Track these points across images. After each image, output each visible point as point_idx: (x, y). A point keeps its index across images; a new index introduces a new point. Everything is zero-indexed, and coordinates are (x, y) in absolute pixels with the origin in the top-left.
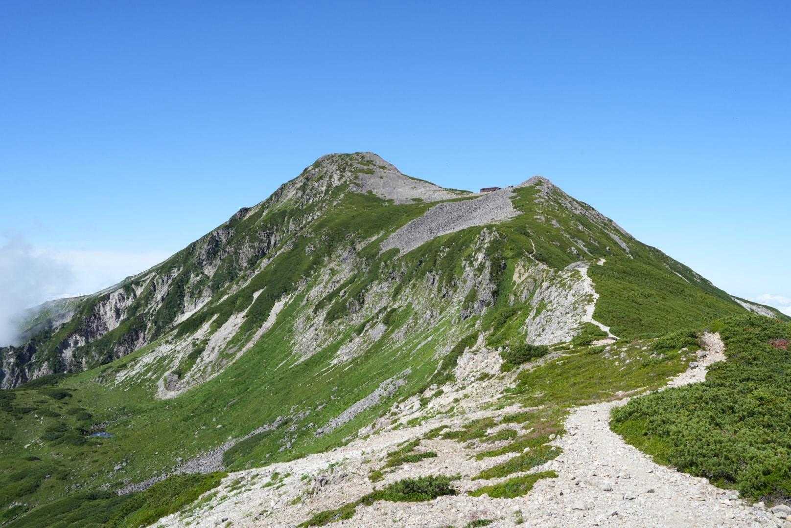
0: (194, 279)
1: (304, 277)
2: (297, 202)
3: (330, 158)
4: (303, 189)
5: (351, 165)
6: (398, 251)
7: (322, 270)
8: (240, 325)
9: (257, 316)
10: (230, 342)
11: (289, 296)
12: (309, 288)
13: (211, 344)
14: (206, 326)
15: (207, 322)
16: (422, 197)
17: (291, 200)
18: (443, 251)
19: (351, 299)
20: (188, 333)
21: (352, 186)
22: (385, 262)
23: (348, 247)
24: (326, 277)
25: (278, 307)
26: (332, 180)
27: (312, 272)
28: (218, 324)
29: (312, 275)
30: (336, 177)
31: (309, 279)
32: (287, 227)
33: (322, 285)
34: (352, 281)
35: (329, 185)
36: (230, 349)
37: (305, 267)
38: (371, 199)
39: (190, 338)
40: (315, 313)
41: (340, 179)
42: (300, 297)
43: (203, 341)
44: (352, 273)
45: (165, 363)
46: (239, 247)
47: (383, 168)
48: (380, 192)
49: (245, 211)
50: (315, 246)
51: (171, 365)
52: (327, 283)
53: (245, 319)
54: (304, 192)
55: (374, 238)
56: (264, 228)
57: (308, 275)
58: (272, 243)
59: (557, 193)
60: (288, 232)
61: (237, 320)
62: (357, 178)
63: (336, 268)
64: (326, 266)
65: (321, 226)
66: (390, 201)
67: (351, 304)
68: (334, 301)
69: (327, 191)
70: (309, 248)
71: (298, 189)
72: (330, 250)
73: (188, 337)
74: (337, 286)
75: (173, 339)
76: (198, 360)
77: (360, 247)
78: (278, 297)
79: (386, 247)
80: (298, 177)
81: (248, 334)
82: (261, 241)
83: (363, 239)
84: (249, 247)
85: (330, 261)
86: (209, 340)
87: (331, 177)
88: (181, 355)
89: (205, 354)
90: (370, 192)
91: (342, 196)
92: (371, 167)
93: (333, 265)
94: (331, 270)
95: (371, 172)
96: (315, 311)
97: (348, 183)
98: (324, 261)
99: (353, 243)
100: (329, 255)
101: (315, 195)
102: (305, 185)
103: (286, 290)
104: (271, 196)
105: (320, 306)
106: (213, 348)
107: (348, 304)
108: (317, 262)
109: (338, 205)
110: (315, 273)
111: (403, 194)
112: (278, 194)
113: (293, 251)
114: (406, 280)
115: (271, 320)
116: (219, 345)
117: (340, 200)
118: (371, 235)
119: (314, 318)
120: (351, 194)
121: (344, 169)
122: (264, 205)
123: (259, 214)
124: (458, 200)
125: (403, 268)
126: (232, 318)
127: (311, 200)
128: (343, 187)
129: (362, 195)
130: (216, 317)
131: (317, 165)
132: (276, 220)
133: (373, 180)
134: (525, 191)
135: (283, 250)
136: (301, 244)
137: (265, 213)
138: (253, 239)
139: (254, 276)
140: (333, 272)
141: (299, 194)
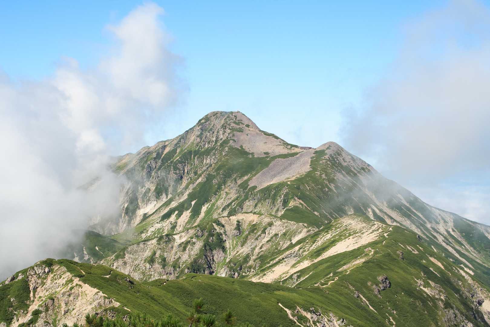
0: (141, 190)
1: (214, 195)
2: (197, 146)
3: (215, 114)
4: (200, 136)
5: (229, 125)
6: (256, 187)
7: (222, 192)
8: (189, 216)
9: (196, 212)
10: (186, 223)
11: (208, 204)
12: (217, 201)
13: (178, 224)
14: (174, 217)
15: (173, 215)
16: (270, 151)
17: (193, 143)
18: (273, 191)
19: (238, 207)
20: (166, 219)
21: (231, 141)
22: (251, 192)
23: (234, 182)
24: (224, 196)
25: (204, 209)
27: (217, 193)
28: (179, 216)
29: (217, 194)
30: (221, 132)
31: (216, 196)
32: (194, 162)
33: (222, 200)
34: (237, 199)
35: (217, 138)
36: (188, 226)
37: (214, 190)
38: (243, 153)
39: (168, 221)
40: (222, 212)
41: (223, 134)
42: (213, 205)
43: (174, 223)
44: (236, 195)
46: (167, 173)
47: (248, 126)
48: (247, 147)
49: (164, 147)
50: (217, 180)
51: (164, 231)
52: (225, 199)
53: (191, 214)
54: (201, 139)
55: (246, 178)
56: (181, 162)
57: (216, 194)
58: (186, 171)
60: (194, 165)
61: (187, 214)
62: (233, 136)
63: (228, 191)
64: (223, 190)
65: (219, 169)
66: (253, 154)
68: (230, 207)
69: (216, 141)
70: (215, 181)
71: (197, 136)
72: (225, 183)
73: (167, 221)
74: (230, 201)
75: (160, 221)
76: (175, 230)
77: (239, 182)
78: (203, 204)
79: (251, 184)
80: (195, 126)
81: (194, 220)
82: (179, 170)
83: (240, 177)
84: (174, 173)
85: (225, 188)
86: (177, 222)
87: (218, 132)
88: (166, 228)
89: (177, 227)
90: (241, 147)
91: (227, 149)
92: (241, 126)
93: (227, 190)
94: (226, 192)
95: (241, 130)
96: (222, 211)
97: (229, 139)
98: (222, 188)
99: (235, 180)
100: (224, 185)
101: (209, 143)
102: (202, 134)
103: (207, 201)
105: (224, 209)
106: (180, 225)
107: (237, 209)
108: (219, 188)
109: (225, 155)
110: (219, 193)
111: (259, 148)
112: (184, 137)
114: (259, 201)
115: (202, 215)
116: (182, 224)
117: (226, 152)
118: (244, 176)
119: (222, 214)
120: (231, 148)
121: (226, 127)
123: (174, 151)
124: (285, 156)
125: (258, 196)
126: (184, 213)
127: (206, 146)
128: (226, 142)
129: (237, 149)
130: (176, 212)
131: (207, 118)
132: (187, 157)
133: (242, 137)
134: (319, 153)
135: (200, 180)
136: (210, 178)
137: (178, 151)
138: (176, 168)
139: (187, 193)
140: (227, 194)
141: (198, 140)
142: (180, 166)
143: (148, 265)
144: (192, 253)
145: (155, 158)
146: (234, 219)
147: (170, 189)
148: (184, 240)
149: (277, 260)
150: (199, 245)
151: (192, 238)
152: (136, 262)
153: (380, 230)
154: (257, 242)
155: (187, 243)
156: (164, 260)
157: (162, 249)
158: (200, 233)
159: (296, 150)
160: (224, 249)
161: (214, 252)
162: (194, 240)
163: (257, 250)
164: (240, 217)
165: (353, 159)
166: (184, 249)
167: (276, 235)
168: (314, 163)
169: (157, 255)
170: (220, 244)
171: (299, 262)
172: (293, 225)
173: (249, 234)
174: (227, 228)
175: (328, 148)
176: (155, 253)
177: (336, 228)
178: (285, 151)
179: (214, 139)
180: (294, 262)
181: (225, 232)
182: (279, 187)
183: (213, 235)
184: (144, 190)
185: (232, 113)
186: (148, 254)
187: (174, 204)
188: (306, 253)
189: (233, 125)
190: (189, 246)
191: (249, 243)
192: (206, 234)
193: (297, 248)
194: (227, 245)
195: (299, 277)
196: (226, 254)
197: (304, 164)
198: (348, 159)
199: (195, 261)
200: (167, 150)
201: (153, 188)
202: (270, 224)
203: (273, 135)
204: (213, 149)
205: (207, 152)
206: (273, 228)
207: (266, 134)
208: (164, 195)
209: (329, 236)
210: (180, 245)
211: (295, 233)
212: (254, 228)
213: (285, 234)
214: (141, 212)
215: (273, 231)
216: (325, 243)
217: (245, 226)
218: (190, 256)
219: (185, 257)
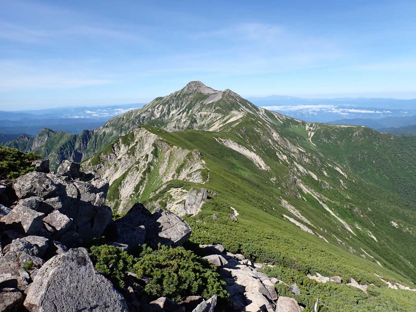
3: (192, 82)
4: (188, 89)
6: (206, 104)
9: (188, 112)
13: (183, 116)
14: (181, 114)
16: (209, 93)
20: (179, 115)
22: (204, 105)
25: (190, 111)
28: (183, 114)
30: (194, 88)
31: (194, 107)
32: (186, 97)
34: (200, 108)
35: (193, 89)
38: (201, 94)
42: (193, 110)
43: (181, 116)
46: (179, 101)
47: (202, 85)
51: (178, 119)
52: (196, 108)
53: (186, 113)
54: (188, 90)
55: (202, 101)
56: (182, 98)
58: (184, 100)
59: (230, 91)
62: (198, 88)
66: (204, 94)
68: (198, 110)
69: (193, 90)
70: (193, 103)
72: (196, 103)
75: (177, 116)
77: (200, 103)
78: (190, 110)
79: (204, 103)
80: (186, 86)
85: (196, 105)
90: (201, 92)
91: (196, 93)
92: (200, 85)
95: (200, 87)
99: (199, 102)
102: (188, 88)
103: (191, 109)
105: (196, 111)
107: (200, 111)
108: (195, 105)
111: (206, 92)
112: (183, 90)
114: (207, 108)
115: (190, 113)
120: (197, 92)
121: (195, 86)
123: (180, 95)
124: (214, 94)
125: (206, 106)
127: (190, 92)
128: (196, 90)
129: (199, 92)
130: (182, 113)
131: (190, 84)
132: (184, 96)
133: (201, 89)
134: (224, 92)
135: (188, 103)
136: (191, 102)
137: (181, 94)
138: (181, 100)
139: (185, 107)
140: (197, 106)
141: (187, 90)
142: (182, 99)
143: (174, 129)
144: (187, 124)
145: (174, 97)
146: (199, 113)
147: (180, 106)
148: (184, 121)
149: (213, 125)
150: (189, 122)
151: (187, 120)
152: (171, 128)
153: (243, 114)
154: (207, 120)
155: (186, 121)
156: (179, 127)
157: (178, 124)
158: (189, 118)
159: (217, 92)
160: (197, 123)
161: (194, 124)
162: (187, 121)
163: (207, 122)
164: (201, 113)
165: (235, 94)
166: (185, 123)
167: (212, 118)
168: (223, 96)
169: (177, 126)
170: (195, 121)
171: (219, 125)
172: (217, 114)
173: (204, 118)
174: (197, 116)
175: (227, 91)
176: (176, 125)
177: (230, 114)
178: (214, 92)
179: (192, 90)
180: (218, 125)
181: (197, 118)
182: (212, 103)
183: (193, 119)
184: (172, 107)
185: (197, 81)
186: (174, 125)
187: (181, 111)
188: (221, 122)
189: (198, 85)
190: (186, 122)
191: (204, 121)
192: (191, 119)
193: (219, 121)
194: (198, 121)
195: (219, 129)
196: (197, 124)
197: (220, 96)
198: (233, 94)
199: (188, 127)
200: (178, 94)
201: (174, 106)
202: (210, 114)
203: (210, 88)
204: (192, 93)
205: (190, 94)
206: (211, 115)
207: (208, 87)
208: (178, 108)
209: (228, 117)
210: (183, 122)
211: (218, 117)
212: (205, 116)
213: (215, 117)
214: (171, 114)
215: (211, 116)
216: (227, 119)
217: (203, 116)
218: (186, 125)
219: (185, 126)
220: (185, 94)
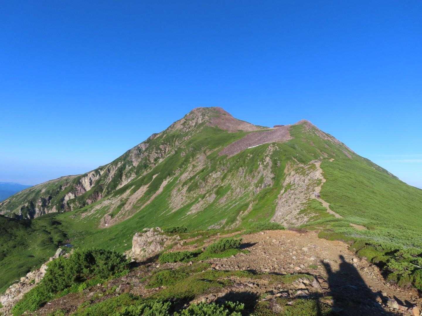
0: (128, 168)
1: (179, 168)
2: (180, 131)
3: (198, 109)
5: (208, 113)
6: (227, 156)
7: (189, 165)
8: (145, 192)
9: (154, 187)
10: (139, 200)
11: (171, 178)
12: (181, 174)
13: (129, 201)
14: (128, 192)
15: (129, 189)
16: (243, 130)
18: (249, 156)
19: (201, 181)
20: (119, 195)
21: (207, 123)
22: (220, 162)
23: (202, 154)
24: (190, 169)
25: (165, 183)
26: (198, 120)
27: (183, 166)
28: (134, 191)
29: (183, 167)
31: (182, 169)
32: (175, 144)
33: (187, 173)
34: (202, 171)
35: (196, 123)
36: (138, 204)
37: (180, 163)
38: (217, 130)
39: (120, 197)
40: (183, 187)
41: (202, 120)
42: (176, 179)
43: (125, 199)
44: (203, 167)
45: (106, 209)
46: (150, 153)
47: (225, 115)
48: (221, 126)
49: (155, 135)
50: (186, 153)
51: (109, 211)
52: (190, 172)
53: (148, 189)
54: (184, 126)
56: (163, 144)
57: (181, 167)
58: (167, 151)
60: (175, 146)
61: (144, 189)
62: (210, 119)
63: (196, 164)
64: (190, 163)
65: (190, 143)
66: (226, 131)
67: (201, 183)
68: (192, 181)
69: (195, 125)
70: (183, 154)
71: (182, 124)
73: (118, 197)
74: (195, 173)
75: (111, 197)
76: (122, 209)
77: (209, 154)
78: (165, 178)
79: (221, 154)
80: (182, 119)
81: (148, 196)
82: (161, 150)
83: (210, 149)
84: (155, 152)
85: (193, 160)
86: (129, 198)
87: (198, 119)
88: (114, 206)
89: (126, 206)
90: (217, 127)
91: (202, 128)
92: (218, 114)
93: (194, 163)
94: (193, 165)
95: (218, 117)
96: (183, 186)
98: (190, 160)
99: (205, 152)
100: (193, 157)
101: (189, 128)
102: (185, 122)
103: (169, 175)
104: (168, 128)
105: (185, 183)
106: (130, 203)
107: (199, 183)
108: (186, 161)
109: (200, 132)
110: (185, 166)
111: (232, 128)
113: (175, 155)
114: (230, 171)
115: (161, 190)
116: (133, 201)
117: (201, 130)
118: (215, 148)
119: (182, 189)
120: (206, 127)
122: (164, 132)
124: (261, 131)
125: (228, 165)
126: (142, 188)
127: (187, 130)
128: (203, 124)
129: (212, 128)
130: (133, 187)
131: (191, 113)
132: (170, 139)
133: (218, 121)
135: (170, 154)
136: (179, 151)
137: (164, 136)
138: (157, 149)
140: (194, 166)
141: (182, 127)
142: (161, 146)
168: (295, 133)
175: (302, 126)
178: (258, 129)
185: (212, 108)
189: (211, 113)
200: (157, 137)
204: (192, 130)
205: (187, 134)
220: (173, 136)
